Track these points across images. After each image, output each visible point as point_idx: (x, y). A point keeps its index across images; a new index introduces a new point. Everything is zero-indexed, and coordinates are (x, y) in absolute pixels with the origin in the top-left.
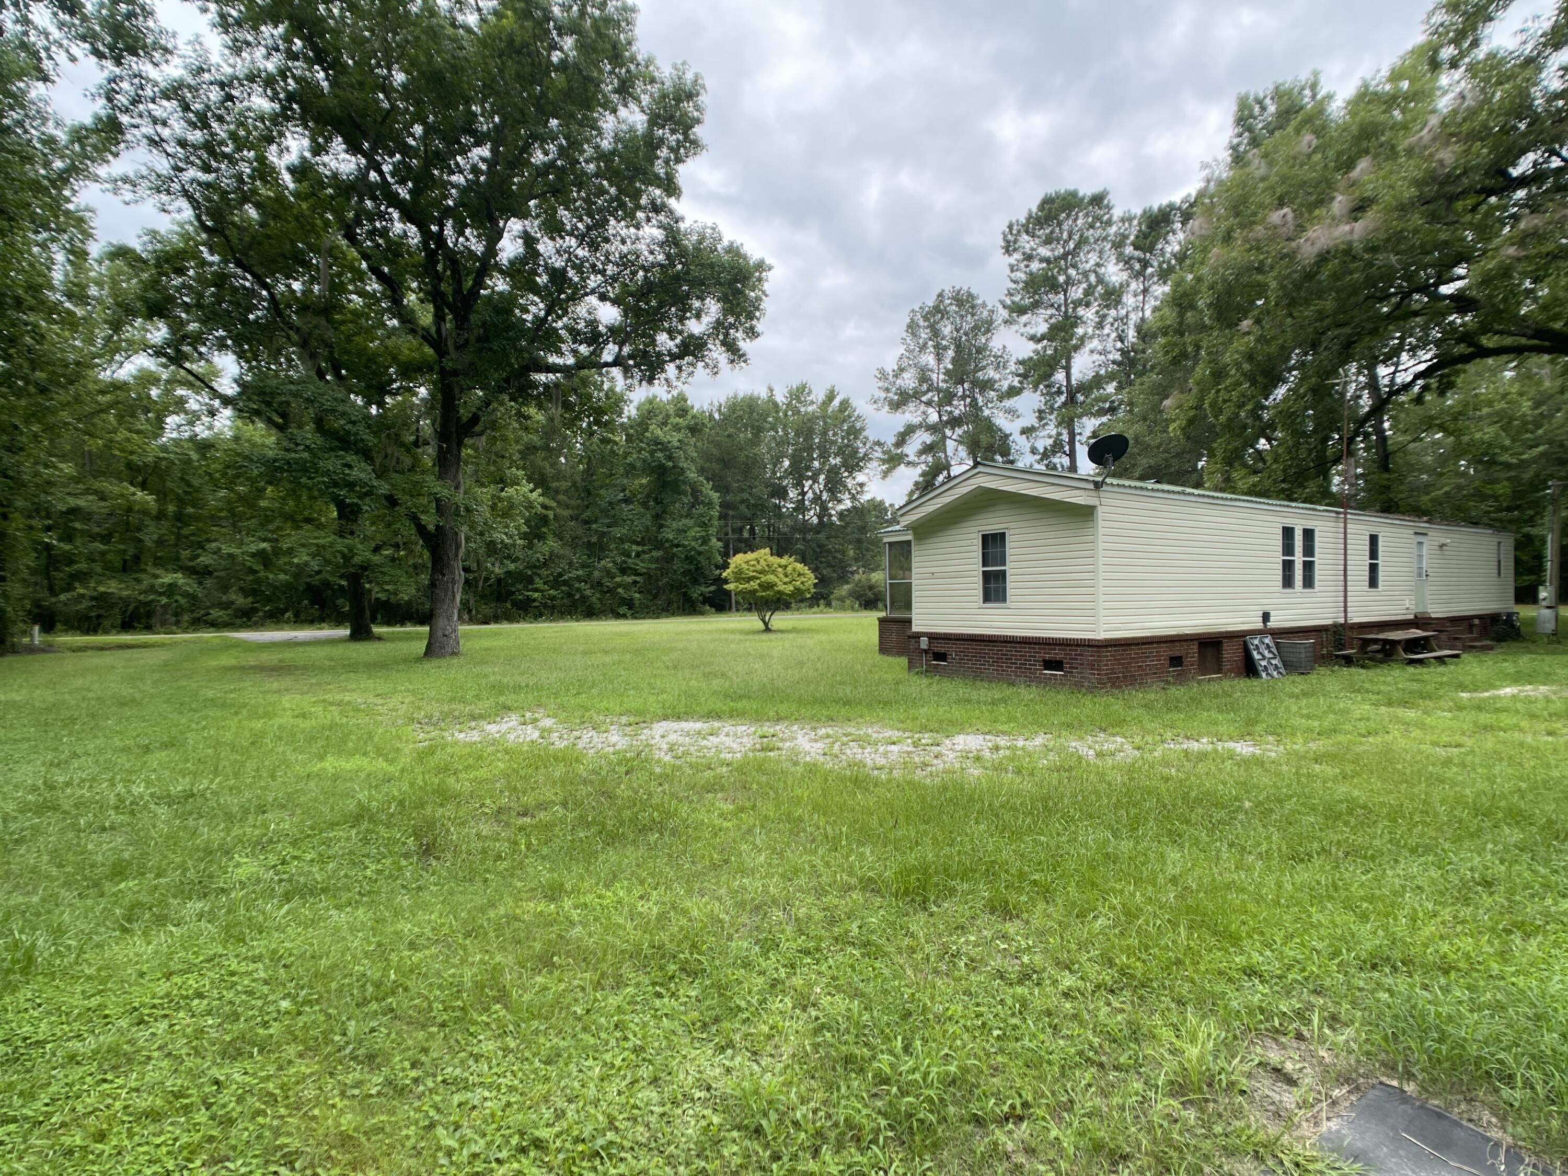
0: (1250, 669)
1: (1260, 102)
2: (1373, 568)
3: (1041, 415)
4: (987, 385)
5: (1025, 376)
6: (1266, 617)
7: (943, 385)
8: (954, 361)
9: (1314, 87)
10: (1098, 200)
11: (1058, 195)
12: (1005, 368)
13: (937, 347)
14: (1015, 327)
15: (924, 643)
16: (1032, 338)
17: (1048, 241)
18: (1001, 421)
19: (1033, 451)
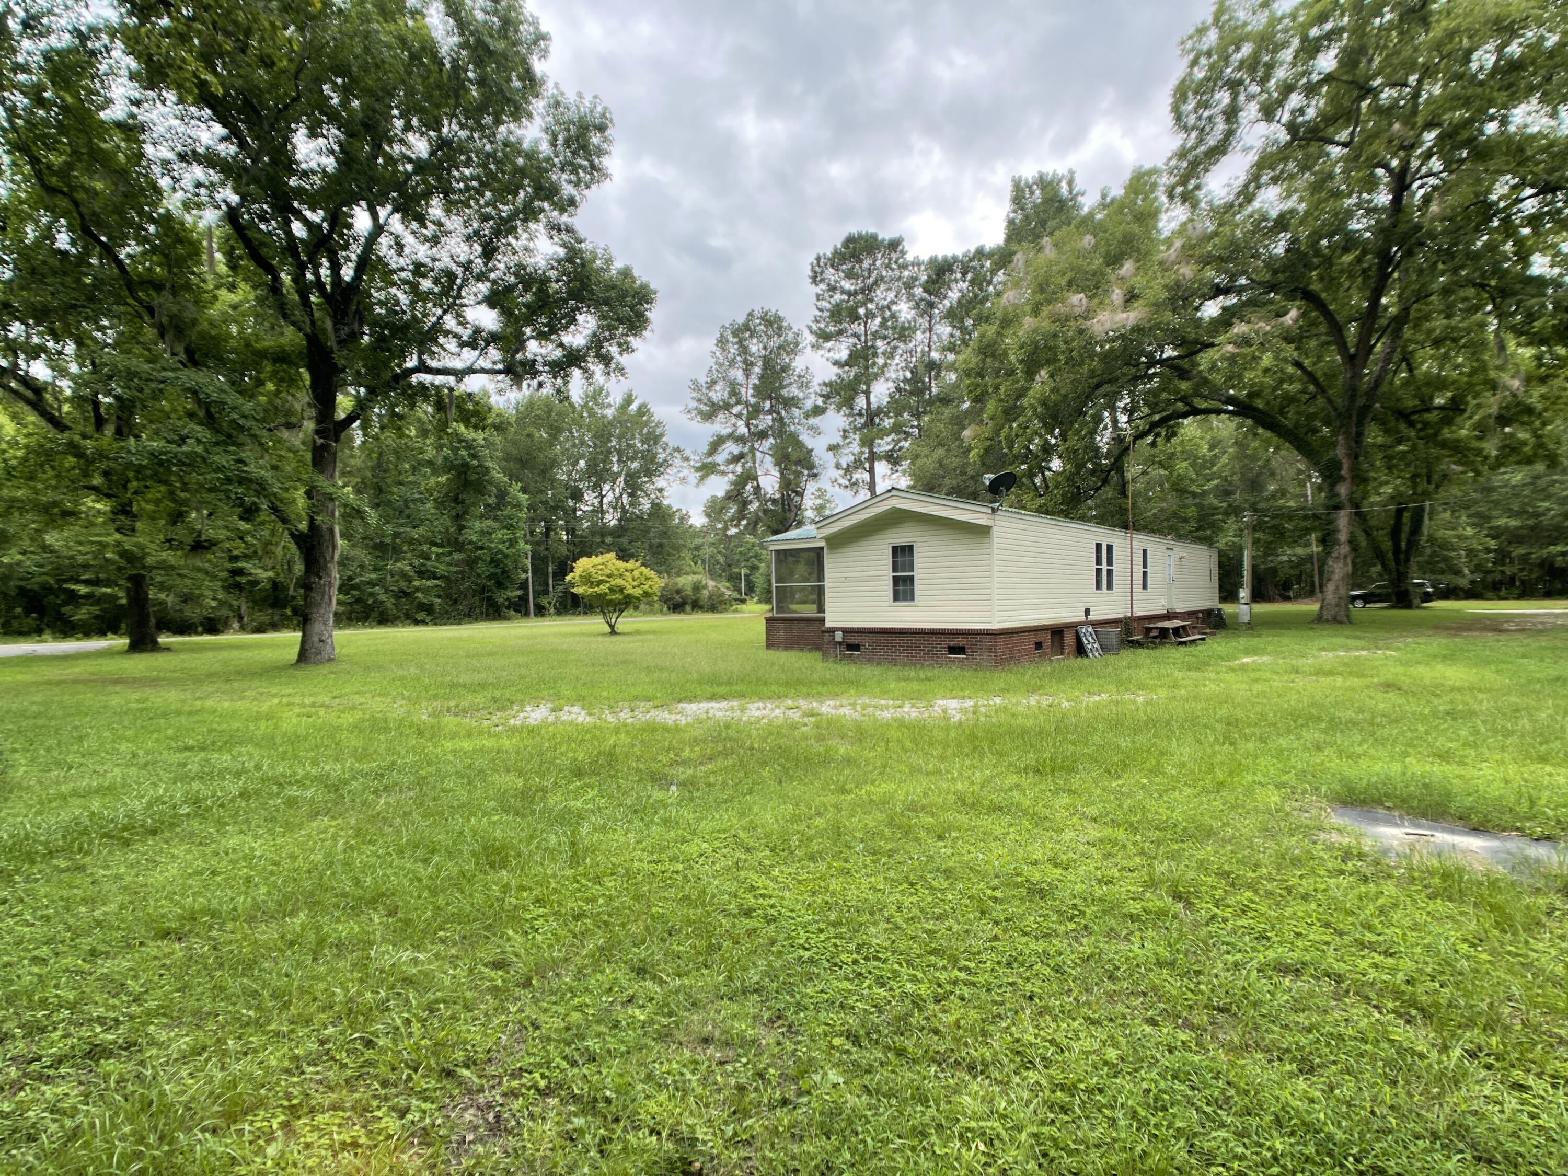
0: (1081, 650)
1: (1030, 187)
2: (1145, 573)
3: (845, 434)
4: (791, 402)
5: (826, 397)
6: (1087, 612)
7: (752, 400)
8: (761, 378)
9: (1070, 183)
10: (894, 245)
11: (860, 235)
12: (807, 387)
13: (745, 361)
14: (821, 352)
15: (839, 636)
16: (836, 363)
17: (850, 275)
18: (806, 438)
19: (838, 466)
